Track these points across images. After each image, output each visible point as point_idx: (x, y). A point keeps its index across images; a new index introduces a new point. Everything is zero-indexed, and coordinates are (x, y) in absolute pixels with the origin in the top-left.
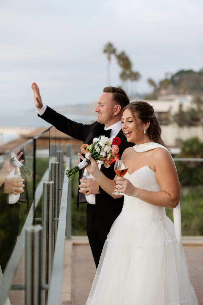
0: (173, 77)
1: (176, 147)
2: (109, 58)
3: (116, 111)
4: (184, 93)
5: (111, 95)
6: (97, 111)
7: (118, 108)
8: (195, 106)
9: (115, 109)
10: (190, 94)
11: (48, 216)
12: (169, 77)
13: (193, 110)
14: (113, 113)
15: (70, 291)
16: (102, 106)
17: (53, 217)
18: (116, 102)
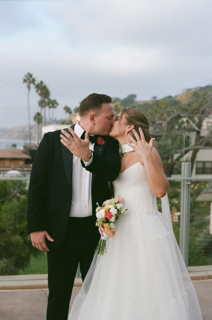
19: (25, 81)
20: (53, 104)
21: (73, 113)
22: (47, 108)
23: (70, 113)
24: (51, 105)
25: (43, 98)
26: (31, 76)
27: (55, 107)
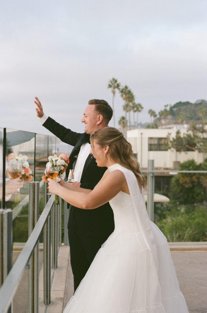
0: (171, 108)
1: (175, 169)
2: (114, 93)
3: (99, 120)
4: (182, 123)
5: (93, 106)
6: (83, 122)
7: (100, 117)
8: (191, 133)
9: (98, 118)
10: (186, 123)
11: (34, 212)
12: (168, 108)
13: (189, 136)
14: (96, 122)
15: (64, 289)
16: (86, 116)
17: (39, 214)
18: (98, 112)
19: (110, 86)
20: (138, 108)
21: (158, 116)
22: (132, 112)
23: (155, 116)
24: (135, 109)
25: (128, 102)
26: (116, 81)
27: (140, 111)
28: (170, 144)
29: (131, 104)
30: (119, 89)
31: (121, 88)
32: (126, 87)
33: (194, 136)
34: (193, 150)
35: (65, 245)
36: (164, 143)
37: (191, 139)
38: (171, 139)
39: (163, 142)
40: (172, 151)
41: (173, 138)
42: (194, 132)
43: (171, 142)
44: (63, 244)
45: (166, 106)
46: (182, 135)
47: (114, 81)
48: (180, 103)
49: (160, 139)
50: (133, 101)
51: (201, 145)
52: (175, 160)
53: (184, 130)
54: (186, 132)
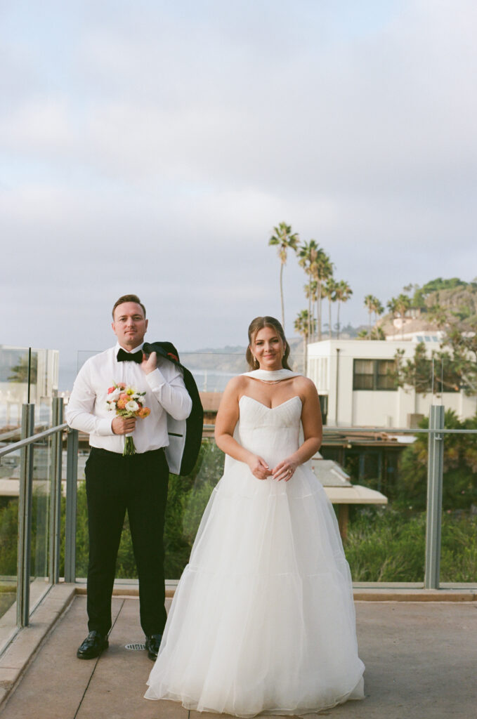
0: (419, 294)
2: (284, 257)
8: (449, 350)
12: (411, 295)
13: (444, 357)
19: (274, 241)
20: (338, 292)
21: (387, 311)
22: (326, 301)
23: (381, 311)
24: (334, 294)
25: (317, 279)
26: (288, 230)
27: (344, 299)
28: (402, 376)
29: (323, 282)
30: (295, 249)
31: (301, 244)
32: (313, 244)
33: (457, 357)
34: (452, 390)
35: (66, 581)
36: (389, 371)
37: (450, 362)
38: (405, 364)
39: (386, 369)
40: (407, 392)
41: (409, 363)
42: (456, 350)
43: (403, 370)
44: (62, 579)
45: (408, 289)
46: (428, 355)
47: (284, 230)
48: (440, 281)
49: (380, 363)
50: (330, 277)
51: (470, 379)
52: (413, 412)
53: (435, 344)
54: (438, 349)
